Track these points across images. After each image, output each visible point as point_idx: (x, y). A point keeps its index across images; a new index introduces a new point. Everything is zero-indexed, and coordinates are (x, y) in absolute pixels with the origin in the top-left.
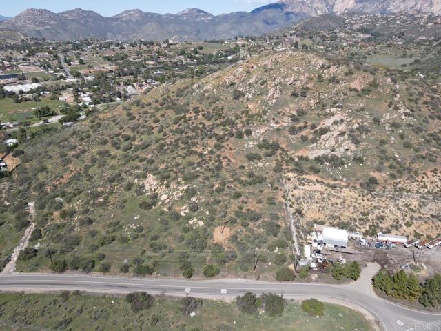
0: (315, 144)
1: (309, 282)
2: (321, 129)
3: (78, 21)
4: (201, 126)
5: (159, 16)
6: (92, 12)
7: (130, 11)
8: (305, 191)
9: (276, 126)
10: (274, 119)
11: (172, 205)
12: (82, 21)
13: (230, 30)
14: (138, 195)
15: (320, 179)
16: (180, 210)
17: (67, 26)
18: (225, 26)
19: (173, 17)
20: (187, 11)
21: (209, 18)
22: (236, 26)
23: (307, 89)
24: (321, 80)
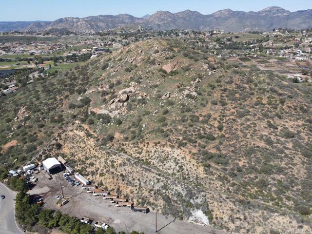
0: (105, 105)
3: (184, 18)
5: (244, 13)
6: (196, 12)
7: (221, 11)
8: (75, 134)
12: (187, 18)
13: (301, 23)
17: (176, 21)
18: (298, 21)
19: (254, 14)
20: (268, 9)
21: (285, 14)
22: (307, 20)
23: (136, 66)
24: (147, 61)
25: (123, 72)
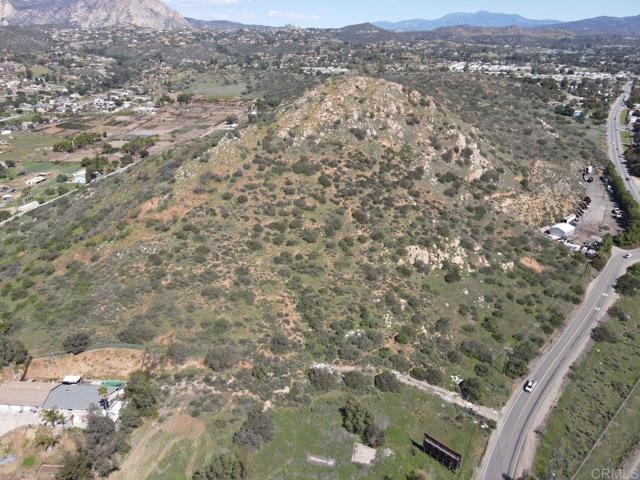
0: (472, 166)
2: (463, 151)
8: (507, 207)
9: (430, 158)
10: (423, 152)
11: (469, 263)
14: (426, 274)
15: (502, 195)
16: (482, 264)
23: (412, 115)
24: (415, 105)
25: (409, 127)
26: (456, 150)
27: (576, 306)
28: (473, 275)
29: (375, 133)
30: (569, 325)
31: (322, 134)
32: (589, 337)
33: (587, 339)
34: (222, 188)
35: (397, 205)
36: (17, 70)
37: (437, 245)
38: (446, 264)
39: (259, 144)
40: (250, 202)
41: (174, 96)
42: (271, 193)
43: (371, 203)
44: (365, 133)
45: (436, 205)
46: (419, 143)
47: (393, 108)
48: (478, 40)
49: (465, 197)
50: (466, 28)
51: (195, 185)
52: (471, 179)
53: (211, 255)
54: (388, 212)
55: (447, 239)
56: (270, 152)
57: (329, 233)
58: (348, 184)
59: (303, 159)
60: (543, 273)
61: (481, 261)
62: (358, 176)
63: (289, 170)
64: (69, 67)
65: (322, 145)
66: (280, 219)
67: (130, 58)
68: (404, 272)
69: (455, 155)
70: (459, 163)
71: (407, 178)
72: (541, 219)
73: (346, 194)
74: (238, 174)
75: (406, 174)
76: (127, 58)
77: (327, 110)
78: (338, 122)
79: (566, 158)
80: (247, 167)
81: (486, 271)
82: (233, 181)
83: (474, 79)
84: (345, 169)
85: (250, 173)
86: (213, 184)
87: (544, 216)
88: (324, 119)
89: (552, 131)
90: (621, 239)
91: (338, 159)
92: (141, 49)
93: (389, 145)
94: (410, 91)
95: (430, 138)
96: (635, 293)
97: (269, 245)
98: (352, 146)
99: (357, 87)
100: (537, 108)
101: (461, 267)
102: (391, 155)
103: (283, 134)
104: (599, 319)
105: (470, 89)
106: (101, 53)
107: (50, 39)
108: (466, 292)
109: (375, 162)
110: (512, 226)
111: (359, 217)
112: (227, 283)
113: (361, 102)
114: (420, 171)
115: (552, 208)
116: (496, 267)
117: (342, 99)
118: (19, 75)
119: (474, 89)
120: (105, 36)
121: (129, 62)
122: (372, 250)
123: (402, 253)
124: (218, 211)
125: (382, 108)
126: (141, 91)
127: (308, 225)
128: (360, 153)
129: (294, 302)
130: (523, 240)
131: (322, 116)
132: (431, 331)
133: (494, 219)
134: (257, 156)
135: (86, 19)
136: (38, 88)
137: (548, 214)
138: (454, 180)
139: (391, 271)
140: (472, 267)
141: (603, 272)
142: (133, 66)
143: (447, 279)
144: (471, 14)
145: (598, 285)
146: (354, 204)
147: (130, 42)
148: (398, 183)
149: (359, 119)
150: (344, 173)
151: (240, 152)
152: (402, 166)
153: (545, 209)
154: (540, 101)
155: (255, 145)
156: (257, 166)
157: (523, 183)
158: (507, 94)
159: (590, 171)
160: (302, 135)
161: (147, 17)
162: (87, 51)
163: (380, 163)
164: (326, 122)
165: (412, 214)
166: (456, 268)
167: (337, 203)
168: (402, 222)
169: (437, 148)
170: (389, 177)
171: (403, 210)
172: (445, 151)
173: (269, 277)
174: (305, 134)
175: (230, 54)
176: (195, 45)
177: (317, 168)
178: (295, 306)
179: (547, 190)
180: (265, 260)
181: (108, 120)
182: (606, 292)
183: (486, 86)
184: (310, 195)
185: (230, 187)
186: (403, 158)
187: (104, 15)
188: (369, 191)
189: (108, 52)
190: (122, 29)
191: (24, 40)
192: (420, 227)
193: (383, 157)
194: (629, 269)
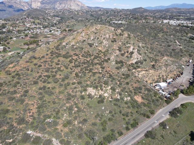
0: (132, 58)
1: (173, 101)
2: (130, 52)
4: (86, 61)
8: (142, 75)
9: (116, 54)
10: (113, 52)
11: (111, 96)
14: (91, 99)
15: (142, 70)
16: (116, 97)
23: (115, 39)
24: (117, 35)
25: (111, 43)
26: (128, 52)
27: (147, 119)
28: (111, 101)
29: (97, 45)
30: (139, 128)
31: (77, 44)
32: (144, 135)
33: (143, 135)
34: (35, 61)
35: (93, 71)
36: (31, 21)
37: (100, 88)
38: (100, 96)
39: (55, 47)
40: (43, 67)
41: (67, 29)
42: (51, 64)
43: (84, 70)
44: (93, 45)
45: (110, 72)
46: (113, 49)
47: (107, 36)
48: (179, 13)
49: (124, 70)
50: (176, 8)
51: (27, 60)
52: (130, 63)
53: (19, 85)
54: (89, 74)
55: (106, 86)
56: (57, 50)
57: (63, 80)
58: (79, 63)
59: (68, 53)
60: (142, 103)
61: (117, 95)
62: (84, 60)
63: (61, 56)
64: (46, 20)
65: (76, 48)
66: (49, 74)
67: (65, 18)
68: (83, 98)
69: (127, 54)
70: (127, 57)
71: (102, 61)
72: (156, 80)
73: (76, 66)
74: (43, 57)
75: (103, 60)
76: (64, 18)
77: (82, 36)
78: (85, 41)
79: (182, 56)
80: (47, 55)
81: (117, 100)
82: (40, 59)
83: (162, 26)
84: (81, 57)
85: (47, 57)
86: (33, 60)
87: (158, 79)
88: (80, 39)
89: (180, 46)
90: (185, 92)
91: (80, 53)
92: (69, 15)
93: (101, 49)
94: (117, 30)
95: (119, 47)
96: (177, 116)
97: (41, 82)
98: (87, 49)
99: (96, 28)
100: (182, 37)
101: (106, 98)
102: (100, 53)
103: (64, 44)
104: (153, 127)
105: (158, 29)
106: (58, 17)
107: (45, 13)
108: (103, 108)
109: (93, 55)
110: (139, 82)
111: (77, 75)
112: (18, 95)
113: (95, 34)
114: (109, 59)
115: (163, 76)
116: (122, 99)
117: (89, 32)
118: (32, 23)
119: (160, 29)
120: (61, 12)
121: (64, 19)
122: (75, 88)
123: (85, 90)
124: (30, 69)
125: (103, 36)
126: (59, 28)
127: (58, 76)
128: (89, 52)
129: (38, 105)
130: (140, 88)
131: (80, 38)
132: (79, 123)
133: (132, 79)
134: (52, 51)
135: (59, 7)
136: (35, 26)
137: (160, 78)
138: (122, 63)
139: (78, 97)
140: (111, 98)
141: (168, 105)
142: (64, 20)
143: (99, 102)
144: (180, 4)
145: (163, 111)
146: (78, 70)
147: (66, 13)
148: (98, 63)
149: (93, 40)
150: (80, 58)
151: (47, 49)
152: (103, 57)
153: (159, 76)
154: (185, 34)
155: (53, 47)
156: (50, 54)
157: (153, 65)
158: (172, 31)
159: (190, 62)
160: (70, 45)
161: (76, 6)
162: (54, 16)
163: (95, 56)
164: (80, 40)
165: (98, 75)
166: (104, 98)
167: (72, 69)
168: (92, 78)
169: (120, 51)
170: (96, 61)
171: (94, 74)
172: (123, 52)
173: (34, 94)
174: (71, 44)
175: (94, 17)
176: (84, 14)
177: (71, 56)
178: (37, 106)
179: (164, 68)
180: (36, 88)
181: (45, 36)
182: (165, 114)
183: (165, 28)
184: (64, 66)
185: (38, 61)
186: (104, 54)
187: (64, 6)
188: (86, 65)
189: (60, 16)
190: (66, 10)
191: (38, 13)
192: (98, 80)
193: (97, 53)
194: (182, 105)
